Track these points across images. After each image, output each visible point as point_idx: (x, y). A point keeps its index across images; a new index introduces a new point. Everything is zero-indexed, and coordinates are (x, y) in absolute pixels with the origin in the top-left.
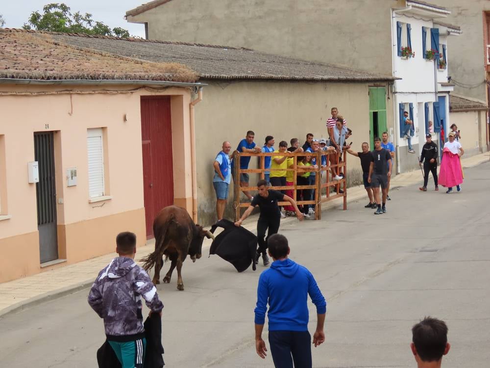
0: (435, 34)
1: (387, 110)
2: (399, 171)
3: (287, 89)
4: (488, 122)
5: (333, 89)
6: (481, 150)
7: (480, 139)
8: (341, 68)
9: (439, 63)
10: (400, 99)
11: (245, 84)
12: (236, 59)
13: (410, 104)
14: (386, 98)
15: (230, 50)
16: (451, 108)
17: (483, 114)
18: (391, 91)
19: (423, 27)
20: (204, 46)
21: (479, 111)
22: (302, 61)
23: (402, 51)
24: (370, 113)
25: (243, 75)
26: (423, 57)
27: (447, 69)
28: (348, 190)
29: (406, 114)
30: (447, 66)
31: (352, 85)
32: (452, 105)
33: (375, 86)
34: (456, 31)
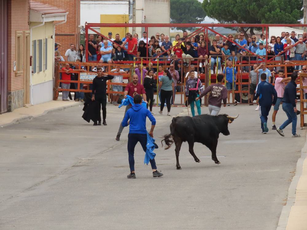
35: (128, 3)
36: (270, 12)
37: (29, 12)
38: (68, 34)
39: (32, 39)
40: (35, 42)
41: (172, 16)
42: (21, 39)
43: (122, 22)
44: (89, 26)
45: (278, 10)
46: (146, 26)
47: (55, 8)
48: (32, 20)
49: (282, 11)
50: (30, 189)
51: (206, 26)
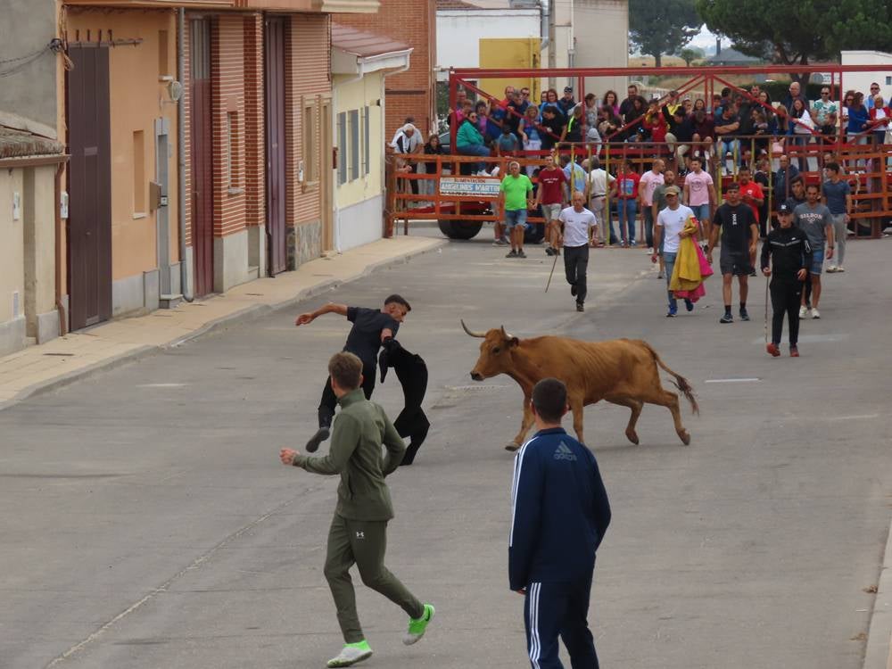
4: (64, 214)
6: (32, 330)
7: (29, 285)
17: (44, 183)
21: (28, 171)
35: (538, 12)
36: (844, 20)
38: (413, 89)
39: (337, 109)
40: (342, 116)
42: (314, 111)
45: (860, 15)
47: (384, 40)
48: (336, 70)
49: (869, 18)
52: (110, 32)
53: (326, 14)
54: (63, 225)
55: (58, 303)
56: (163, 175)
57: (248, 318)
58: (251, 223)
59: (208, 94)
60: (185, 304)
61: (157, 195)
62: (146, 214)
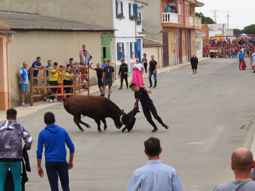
0: (135, 7)
1: (110, 46)
2: (117, 78)
3: (58, 35)
4: (163, 53)
5: (82, 35)
7: (159, 61)
8: (87, 24)
9: (137, 22)
10: (117, 40)
11: (36, 32)
12: (31, 19)
13: (122, 43)
14: (110, 39)
15: (28, 14)
16: (143, 45)
17: (160, 49)
18: (113, 37)
19: (129, 3)
20: (14, 12)
21: (158, 47)
22: (66, 20)
23: (118, 15)
24: (102, 48)
25: (35, 27)
26: (129, 19)
27: (141, 25)
28: (90, 88)
29: (120, 48)
30: (141, 24)
31: (92, 33)
32: (144, 44)
33: (104, 34)
34: (146, 5)
35: (222, 31)
37: (196, 34)
38: (206, 40)
39: (197, 41)
40: (197, 42)
41: (234, 34)
42: (194, 41)
43: (220, 36)
44: (211, 37)
46: (227, 36)
47: (202, 33)
48: (196, 36)
50: (198, 81)
51: (243, 36)
52: (168, 30)
53: (195, 29)
54: (163, 54)
55: (162, 64)
56: (175, 48)
57: (186, 66)
58: (186, 55)
59: (180, 39)
60: (178, 64)
61: (174, 50)
62: (173, 53)
